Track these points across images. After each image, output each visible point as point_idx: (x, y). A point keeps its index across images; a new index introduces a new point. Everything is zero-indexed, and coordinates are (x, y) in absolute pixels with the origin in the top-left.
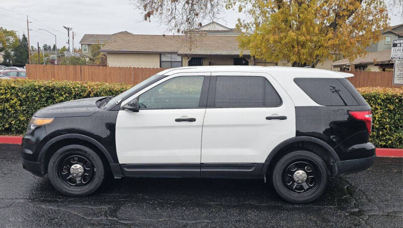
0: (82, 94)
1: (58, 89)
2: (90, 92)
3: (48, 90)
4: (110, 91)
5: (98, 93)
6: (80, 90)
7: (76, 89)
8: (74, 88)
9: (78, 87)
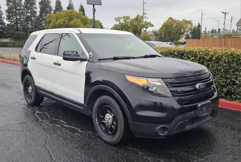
0: (205, 57)
1: (187, 53)
2: (212, 55)
3: (180, 54)
4: (232, 55)
5: (220, 57)
6: (204, 54)
7: (201, 53)
8: (199, 52)
9: (203, 52)
